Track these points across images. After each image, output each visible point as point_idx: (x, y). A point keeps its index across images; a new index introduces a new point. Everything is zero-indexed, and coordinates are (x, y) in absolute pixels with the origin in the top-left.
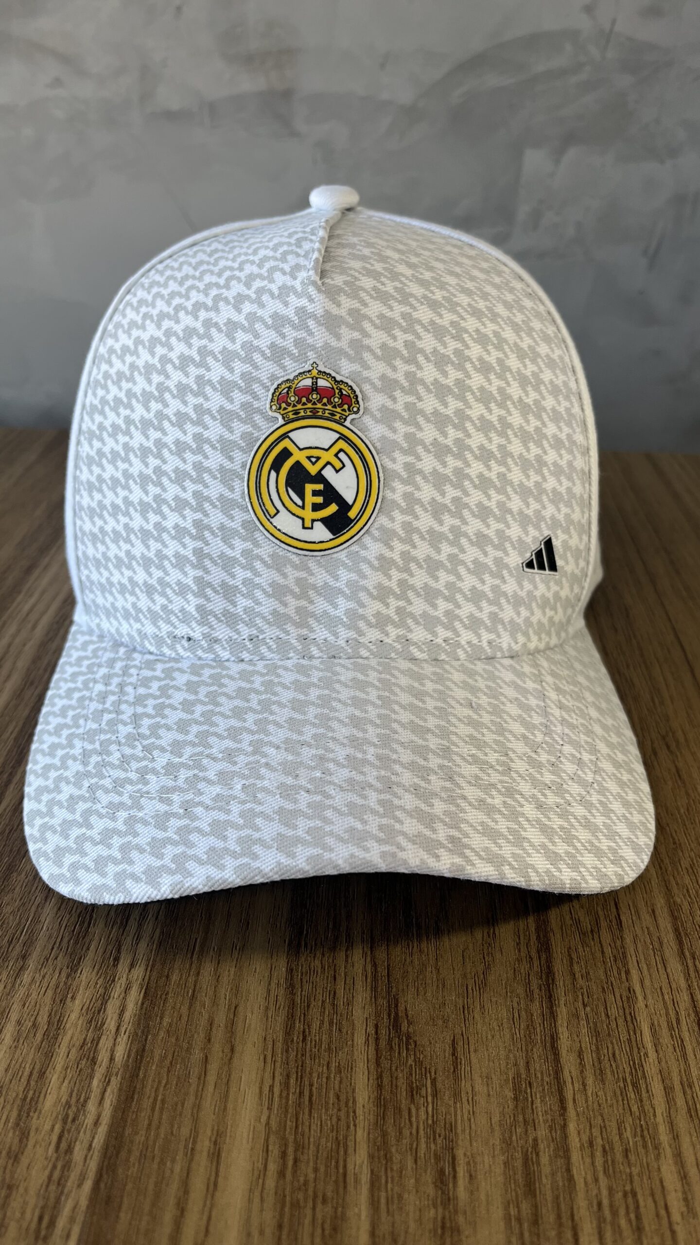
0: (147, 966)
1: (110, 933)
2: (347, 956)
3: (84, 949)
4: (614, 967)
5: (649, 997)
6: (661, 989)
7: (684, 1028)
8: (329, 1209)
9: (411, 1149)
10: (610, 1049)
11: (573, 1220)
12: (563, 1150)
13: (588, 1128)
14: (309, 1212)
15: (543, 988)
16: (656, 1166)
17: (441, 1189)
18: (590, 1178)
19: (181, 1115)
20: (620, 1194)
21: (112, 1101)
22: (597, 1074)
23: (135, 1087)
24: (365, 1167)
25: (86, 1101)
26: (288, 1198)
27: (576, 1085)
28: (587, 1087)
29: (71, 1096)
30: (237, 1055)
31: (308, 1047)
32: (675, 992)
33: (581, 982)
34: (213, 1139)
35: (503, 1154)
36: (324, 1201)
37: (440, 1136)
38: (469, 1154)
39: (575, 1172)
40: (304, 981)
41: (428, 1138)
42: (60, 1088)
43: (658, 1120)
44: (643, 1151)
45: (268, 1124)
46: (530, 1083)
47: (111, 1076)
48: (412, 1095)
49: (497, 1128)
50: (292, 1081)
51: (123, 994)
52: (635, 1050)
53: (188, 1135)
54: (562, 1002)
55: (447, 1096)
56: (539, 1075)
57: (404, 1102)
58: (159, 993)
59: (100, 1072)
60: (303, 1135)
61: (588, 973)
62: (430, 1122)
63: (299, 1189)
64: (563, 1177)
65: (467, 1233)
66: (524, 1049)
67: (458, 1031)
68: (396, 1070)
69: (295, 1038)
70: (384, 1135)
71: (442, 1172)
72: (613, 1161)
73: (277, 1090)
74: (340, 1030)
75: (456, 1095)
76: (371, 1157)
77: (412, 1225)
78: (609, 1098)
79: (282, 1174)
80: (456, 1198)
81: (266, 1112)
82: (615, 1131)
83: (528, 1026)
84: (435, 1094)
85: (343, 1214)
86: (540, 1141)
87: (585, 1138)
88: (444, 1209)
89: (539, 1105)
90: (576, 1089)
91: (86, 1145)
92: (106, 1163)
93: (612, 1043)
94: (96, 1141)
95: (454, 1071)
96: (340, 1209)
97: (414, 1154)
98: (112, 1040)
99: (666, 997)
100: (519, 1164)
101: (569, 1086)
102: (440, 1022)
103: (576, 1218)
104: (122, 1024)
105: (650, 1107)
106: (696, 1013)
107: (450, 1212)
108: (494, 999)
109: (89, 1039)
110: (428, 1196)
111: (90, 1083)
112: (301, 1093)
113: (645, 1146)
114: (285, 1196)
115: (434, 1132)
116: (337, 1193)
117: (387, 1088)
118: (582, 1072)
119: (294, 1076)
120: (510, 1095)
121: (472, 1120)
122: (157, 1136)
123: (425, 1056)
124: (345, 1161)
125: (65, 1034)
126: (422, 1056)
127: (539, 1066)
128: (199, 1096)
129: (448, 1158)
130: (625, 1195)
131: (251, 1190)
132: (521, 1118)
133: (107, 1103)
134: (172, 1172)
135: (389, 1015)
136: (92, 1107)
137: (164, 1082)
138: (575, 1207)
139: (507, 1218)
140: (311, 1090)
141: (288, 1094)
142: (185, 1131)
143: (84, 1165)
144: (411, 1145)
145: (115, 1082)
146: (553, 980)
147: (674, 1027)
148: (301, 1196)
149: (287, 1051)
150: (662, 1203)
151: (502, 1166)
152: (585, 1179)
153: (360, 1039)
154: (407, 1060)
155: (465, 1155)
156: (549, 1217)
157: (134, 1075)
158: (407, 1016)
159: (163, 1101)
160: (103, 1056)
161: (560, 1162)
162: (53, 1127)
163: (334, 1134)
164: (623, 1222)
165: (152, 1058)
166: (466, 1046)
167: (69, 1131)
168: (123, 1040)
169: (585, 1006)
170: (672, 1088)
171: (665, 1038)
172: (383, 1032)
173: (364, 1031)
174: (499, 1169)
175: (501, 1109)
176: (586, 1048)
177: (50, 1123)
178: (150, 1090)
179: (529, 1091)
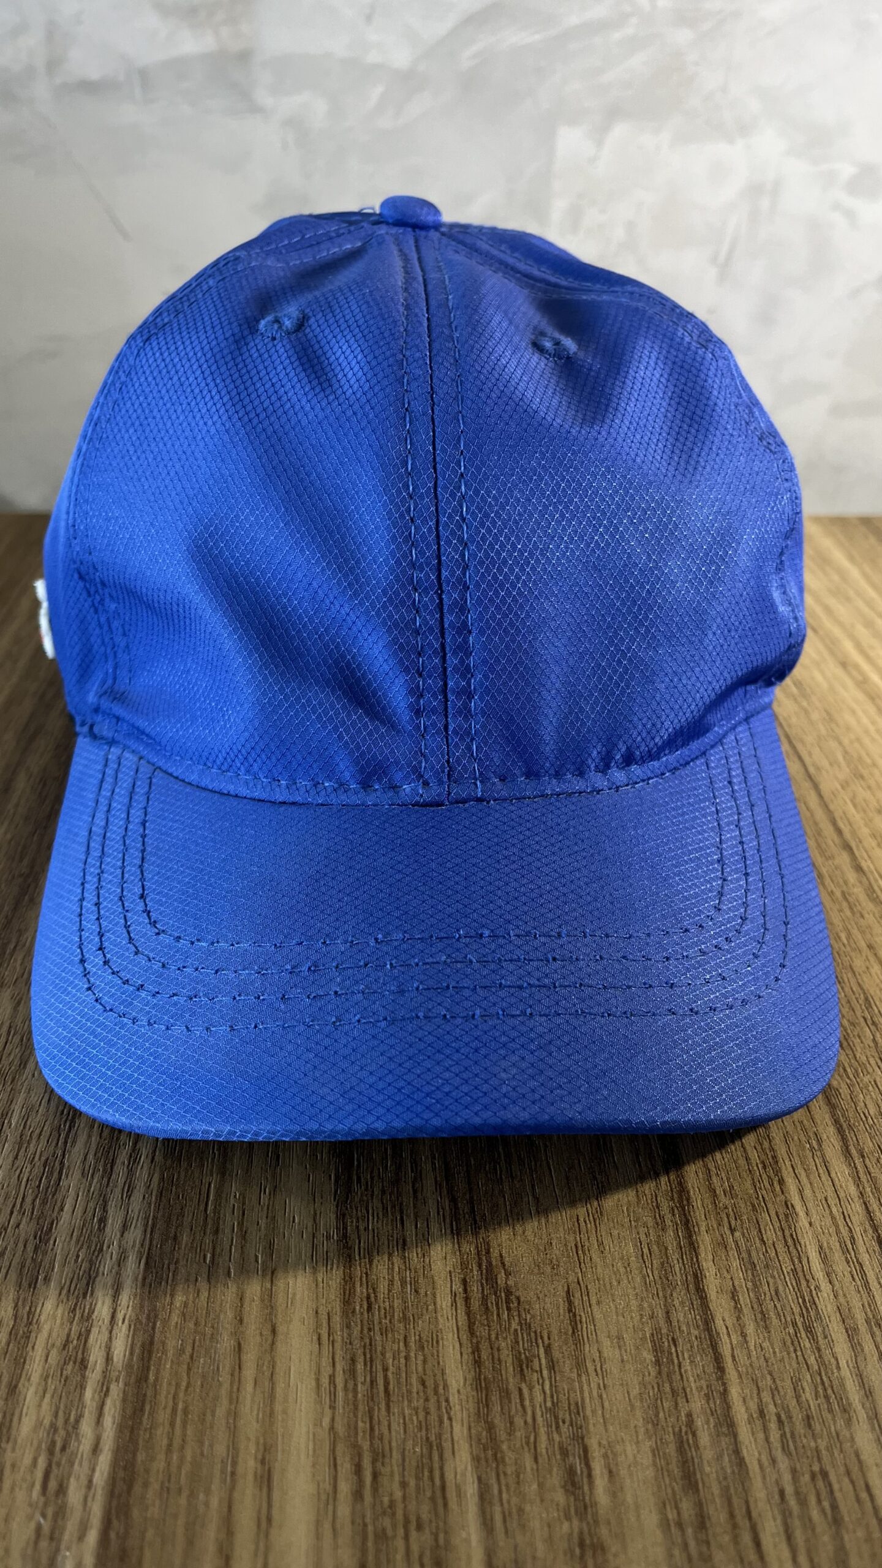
0: (146, 1225)
1: (90, 1185)
2: (415, 1192)
3: (57, 1209)
4: (764, 1176)
5: (813, 1211)
6: (826, 1200)
7: (862, 1249)
8: (427, 1536)
9: (528, 1443)
10: (771, 1284)
11: (750, 1518)
12: (726, 1424)
13: (755, 1392)
14: (400, 1543)
15: (676, 1211)
16: (848, 1435)
17: (574, 1495)
18: (766, 1462)
19: (212, 1427)
20: (807, 1477)
21: (114, 1417)
22: (759, 1320)
23: (145, 1395)
24: (469, 1474)
25: (77, 1421)
26: (370, 1528)
27: (733, 1337)
28: (748, 1339)
29: (56, 1415)
30: (280, 1337)
31: (376, 1317)
32: (844, 1203)
33: (724, 1200)
34: (260, 1457)
35: (650, 1438)
36: (419, 1527)
37: (564, 1422)
38: (604, 1442)
39: (745, 1453)
40: (362, 1228)
41: (549, 1426)
42: (40, 1406)
43: (843, 1373)
44: (829, 1416)
45: (332, 1428)
46: (673, 1339)
47: (109, 1382)
48: (522, 1370)
49: (638, 1404)
50: (360, 1366)
51: (116, 1268)
52: (803, 1283)
53: (224, 1455)
54: (703, 1229)
55: (567, 1366)
56: (684, 1328)
57: (511, 1380)
58: (166, 1262)
59: (94, 1377)
60: (381, 1439)
61: (731, 1187)
62: (549, 1404)
63: (384, 1513)
64: (730, 1461)
65: (613, 1550)
66: (661, 1294)
67: (572, 1278)
68: (497, 1338)
69: (358, 1308)
70: (491, 1428)
71: (571, 1472)
72: (792, 1434)
73: (340, 1380)
74: (416, 1291)
75: (580, 1364)
76: (476, 1459)
77: (541, 1547)
78: (777, 1350)
79: (358, 1495)
80: (594, 1504)
81: (328, 1412)
82: (790, 1393)
83: (662, 1264)
84: (552, 1367)
85: (447, 1542)
86: (695, 1416)
87: (753, 1406)
88: (581, 1520)
89: (689, 1368)
90: (735, 1342)
91: (84, 1480)
92: (114, 1503)
93: (773, 1277)
94: (97, 1474)
95: (573, 1332)
96: (441, 1536)
97: (532, 1450)
98: (107, 1334)
99: (834, 1210)
100: (671, 1449)
101: (725, 1338)
102: (548, 1269)
103: (754, 1514)
104: (119, 1308)
105: (830, 1356)
106: (875, 1228)
107: (588, 1523)
108: (615, 1233)
109: (74, 1335)
110: (558, 1505)
111: (81, 1395)
112: (373, 1382)
113: (830, 1410)
114: (365, 1525)
115: (556, 1418)
116: (436, 1515)
117: (488, 1364)
118: (738, 1318)
119: (361, 1360)
120: (648, 1356)
121: (604, 1396)
122: (182, 1459)
123: (533, 1317)
124: (441, 1468)
125: (39, 1330)
126: (529, 1317)
127: (684, 1315)
128: (235, 1399)
129: (577, 1450)
130: (813, 1476)
131: (318, 1523)
132: (667, 1388)
133: (108, 1422)
134: (207, 1504)
135: (480, 1266)
136: (86, 1428)
137: (184, 1384)
138: (751, 1501)
139: (665, 1524)
140: (386, 1377)
141: (356, 1385)
142: (220, 1450)
143: (84, 1509)
144: (528, 1438)
145: (116, 1390)
146: (688, 1200)
147: (848, 1248)
148: (387, 1522)
149: (348, 1327)
150: (862, 1483)
151: (650, 1455)
152: (759, 1461)
153: (444, 1301)
154: (510, 1325)
155: (600, 1444)
156: (718, 1515)
157: (142, 1378)
158: (503, 1264)
159: (186, 1411)
160: (96, 1356)
161: (725, 1441)
162: (35, 1461)
163: (424, 1433)
164: (815, 1514)
165: (164, 1352)
166: (585, 1298)
167: (58, 1464)
168: (122, 1332)
169: (732, 1231)
170: (856, 1330)
171: (840, 1266)
172: (475, 1288)
173: (449, 1289)
174: (646, 1459)
175: (641, 1378)
176: (741, 1287)
177: (31, 1456)
178: (166, 1397)
179: (673, 1350)
